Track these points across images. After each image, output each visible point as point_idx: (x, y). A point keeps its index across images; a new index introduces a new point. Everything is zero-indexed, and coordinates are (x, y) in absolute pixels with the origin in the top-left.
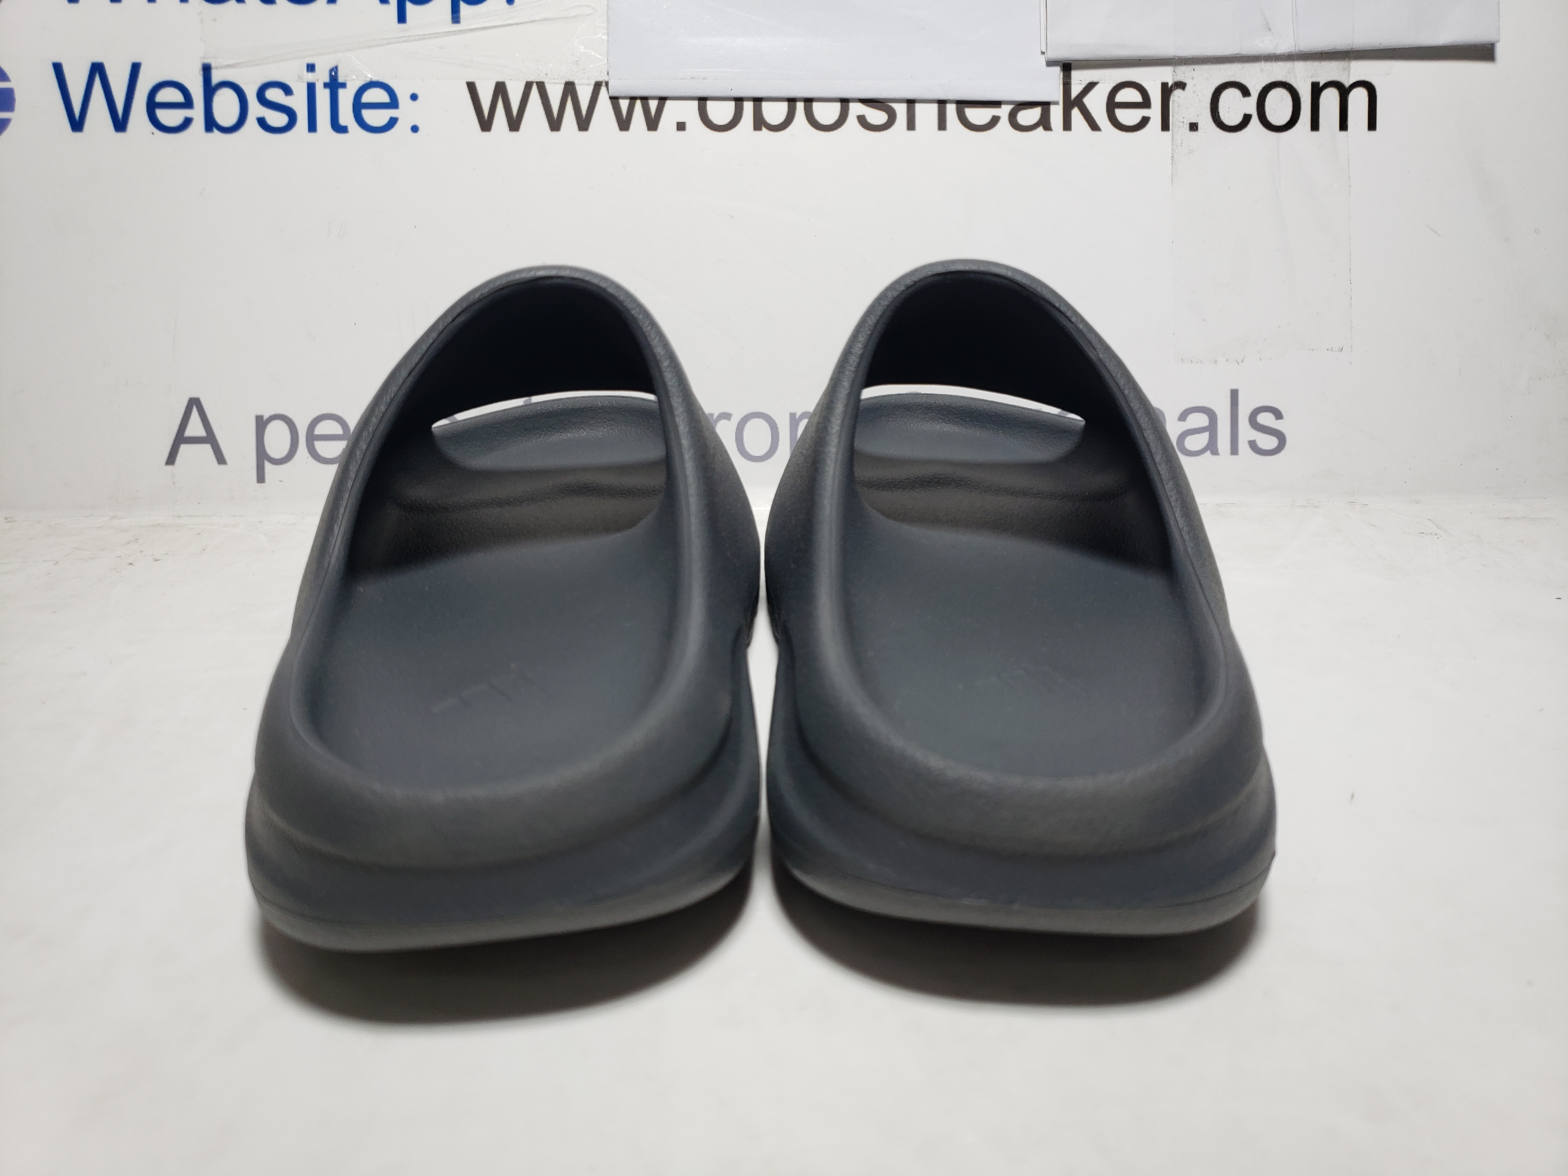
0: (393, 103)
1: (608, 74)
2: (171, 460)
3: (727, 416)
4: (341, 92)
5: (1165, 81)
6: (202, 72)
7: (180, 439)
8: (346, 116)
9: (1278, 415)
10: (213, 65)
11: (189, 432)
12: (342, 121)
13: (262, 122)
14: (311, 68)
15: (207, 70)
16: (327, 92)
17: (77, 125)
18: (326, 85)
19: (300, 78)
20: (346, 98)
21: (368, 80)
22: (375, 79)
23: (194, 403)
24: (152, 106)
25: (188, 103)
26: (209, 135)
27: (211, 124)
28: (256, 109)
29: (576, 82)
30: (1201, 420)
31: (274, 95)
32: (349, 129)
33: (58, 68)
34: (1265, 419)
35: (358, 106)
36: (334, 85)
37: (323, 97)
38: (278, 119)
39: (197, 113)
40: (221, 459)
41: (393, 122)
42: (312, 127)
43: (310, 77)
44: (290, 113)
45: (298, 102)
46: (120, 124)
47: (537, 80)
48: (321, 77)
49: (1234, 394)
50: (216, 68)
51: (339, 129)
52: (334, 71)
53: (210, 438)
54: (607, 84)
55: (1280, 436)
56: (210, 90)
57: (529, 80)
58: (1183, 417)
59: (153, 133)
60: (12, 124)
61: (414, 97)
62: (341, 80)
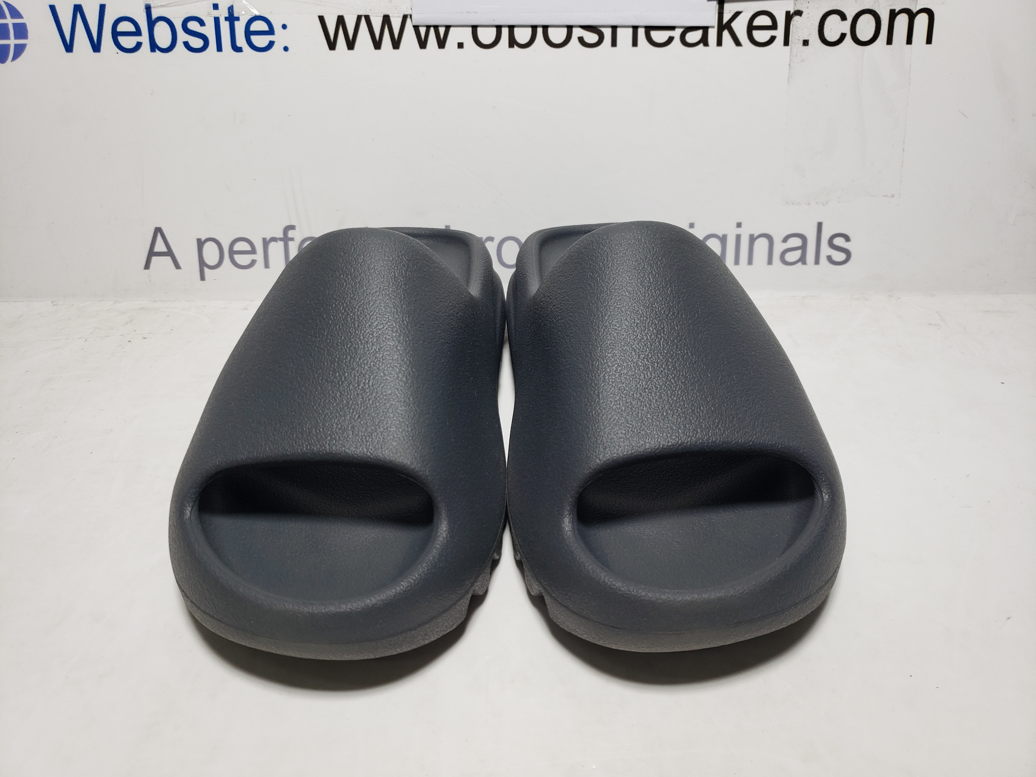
0: (271, 31)
1: (411, 9)
2: (147, 266)
3: (491, 239)
5: (788, 10)
6: (145, 10)
7: (152, 253)
8: (241, 41)
9: (847, 239)
10: (152, 6)
11: (157, 249)
12: (239, 44)
13: (186, 44)
15: (148, 9)
16: (227, 23)
17: (69, 48)
18: (226, 19)
21: (254, 15)
22: (257, 13)
23: (158, 231)
25: (138, 32)
26: (153, 54)
27: (154, 47)
28: (182, 36)
29: (391, 15)
30: (796, 242)
32: (244, 49)
34: (839, 242)
35: (248, 33)
38: (197, 43)
39: (145, 39)
40: (177, 266)
41: (271, 44)
42: (219, 48)
43: (216, 13)
46: (96, 47)
47: (365, 14)
49: (820, 225)
50: (154, 7)
51: (238, 49)
52: (231, 9)
53: (169, 253)
54: (411, 16)
55: (848, 253)
56: (151, 23)
57: (360, 14)
58: (785, 240)
59: (117, 53)
60: (27, 47)
61: (284, 27)
62: (236, 15)
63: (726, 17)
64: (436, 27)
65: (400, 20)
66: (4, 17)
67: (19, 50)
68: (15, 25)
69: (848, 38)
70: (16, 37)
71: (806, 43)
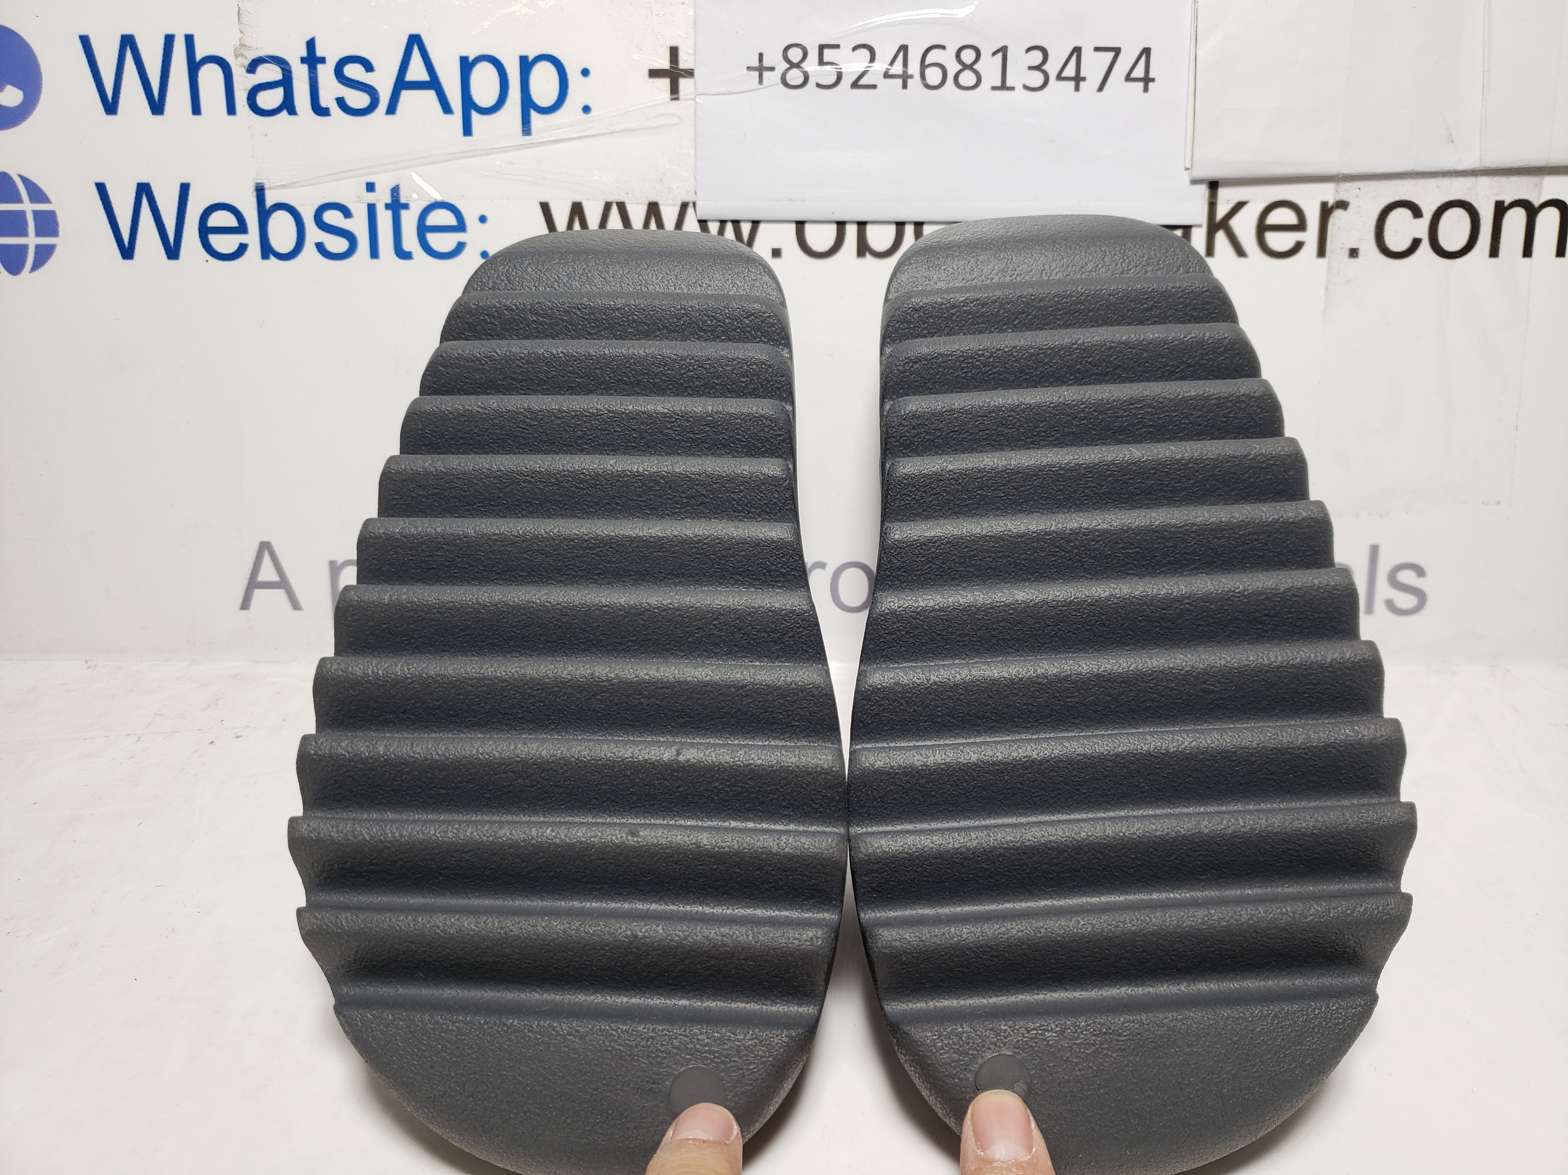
0: (461, 227)
1: (696, 193)
2: (245, 605)
3: (821, 565)
4: (404, 213)
5: (1325, 200)
6: (255, 193)
7: (253, 584)
8: (410, 242)
9: (1420, 571)
10: (266, 186)
11: (263, 577)
12: (406, 247)
13: (320, 247)
14: (370, 187)
15: (260, 191)
16: (389, 213)
17: (127, 252)
18: (387, 206)
19: (360, 200)
20: (409, 220)
21: (433, 201)
22: (439, 198)
23: (265, 547)
24: (205, 231)
25: (242, 228)
26: (266, 262)
27: (267, 251)
28: (313, 234)
29: (661, 203)
31: (332, 217)
32: (414, 255)
33: (101, 188)
34: (1407, 577)
35: (423, 229)
36: (396, 206)
37: (384, 218)
38: (338, 244)
39: (252, 238)
40: (296, 605)
41: (460, 247)
42: (374, 253)
43: (371, 198)
44: (350, 237)
45: (358, 226)
46: (173, 251)
47: (618, 201)
48: (382, 197)
49: (1374, 550)
50: (270, 188)
51: (403, 255)
52: (395, 191)
53: (283, 584)
54: (694, 204)
55: (1421, 595)
56: (264, 214)
57: (609, 200)
59: (207, 261)
60: (57, 251)
61: (483, 219)
62: (403, 200)
63: (1222, 211)
64: (736, 223)
65: (676, 210)
66: (19, 200)
67: (44, 254)
68: (36, 213)
69: (1425, 246)
70: (38, 234)
71: (1354, 253)
